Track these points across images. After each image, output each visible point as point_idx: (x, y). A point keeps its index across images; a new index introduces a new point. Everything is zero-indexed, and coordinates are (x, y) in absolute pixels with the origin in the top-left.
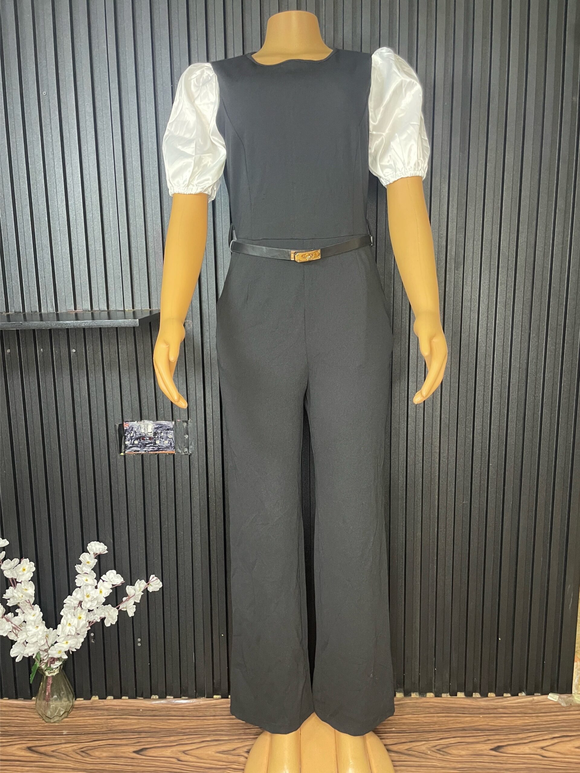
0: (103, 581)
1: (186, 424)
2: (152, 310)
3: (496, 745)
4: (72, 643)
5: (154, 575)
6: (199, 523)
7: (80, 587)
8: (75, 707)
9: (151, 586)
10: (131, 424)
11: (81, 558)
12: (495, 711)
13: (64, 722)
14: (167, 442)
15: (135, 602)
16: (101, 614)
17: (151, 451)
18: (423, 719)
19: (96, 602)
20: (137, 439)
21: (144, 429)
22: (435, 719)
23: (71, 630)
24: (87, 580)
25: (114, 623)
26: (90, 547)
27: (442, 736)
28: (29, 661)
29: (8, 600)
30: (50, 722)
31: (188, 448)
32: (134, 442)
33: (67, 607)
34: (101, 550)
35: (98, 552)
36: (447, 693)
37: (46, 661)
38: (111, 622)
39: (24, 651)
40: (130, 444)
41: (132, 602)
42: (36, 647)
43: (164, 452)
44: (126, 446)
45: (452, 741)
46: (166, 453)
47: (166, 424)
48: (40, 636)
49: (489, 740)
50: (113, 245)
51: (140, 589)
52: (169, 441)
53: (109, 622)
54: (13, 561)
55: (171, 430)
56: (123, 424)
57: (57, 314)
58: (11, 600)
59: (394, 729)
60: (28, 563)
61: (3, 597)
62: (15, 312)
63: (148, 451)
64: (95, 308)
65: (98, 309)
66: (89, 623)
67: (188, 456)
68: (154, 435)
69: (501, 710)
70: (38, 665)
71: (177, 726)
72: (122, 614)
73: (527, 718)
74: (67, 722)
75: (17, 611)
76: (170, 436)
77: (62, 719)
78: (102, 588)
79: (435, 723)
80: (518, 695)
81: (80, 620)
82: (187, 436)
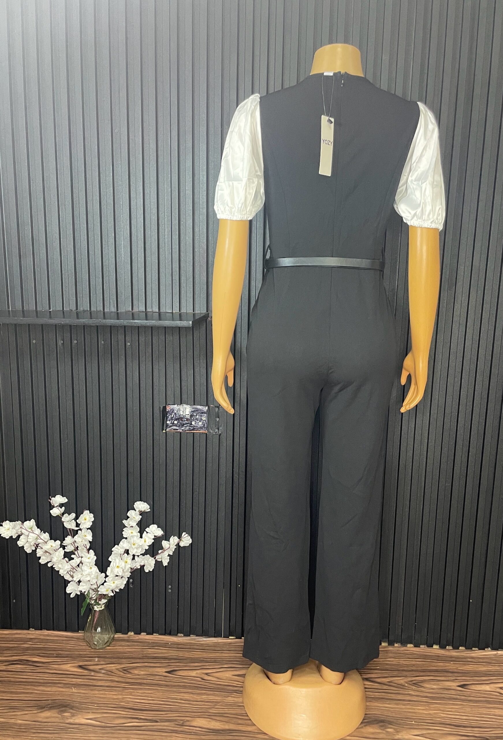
0: (147, 533)
1: (217, 409)
2: (195, 313)
3: (462, 683)
4: (118, 583)
5: (185, 533)
6: (225, 491)
7: (126, 538)
8: (115, 639)
9: (183, 541)
10: (172, 407)
11: (128, 514)
12: (464, 660)
13: (106, 649)
14: (201, 423)
15: (169, 554)
16: (141, 562)
17: (188, 430)
18: (403, 662)
19: (140, 549)
20: (176, 420)
21: (183, 412)
22: (414, 663)
23: (119, 572)
24: (132, 533)
25: (151, 570)
26: (137, 505)
27: (418, 674)
28: (81, 597)
29: (66, 547)
30: (95, 649)
31: (218, 429)
32: (174, 422)
33: (115, 554)
34: (145, 508)
35: (143, 510)
36: (425, 645)
37: (95, 598)
38: (149, 569)
39: (78, 589)
40: (171, 424)
41: (166, 554)
42: (88, 585)
43: (198, 431)
44: (167, 425)
45: (426, 678)
46: (200, 433)
47: (201, 408)
48: (92, 576)
49: (456, 679)
50: (166, 258)
51: (174, 544)
52: (203, 422)
53: (147, 569)
54: (70, 515)
55: (205, 414)
56: (166, 406)
57: (118, 313)
58: (69, 546)
59: (378, 667)
60: (89, 514)
61: (63, 544)
62: (83, 310)
63: (185, 430)
64: (148, 310)
65: (151, 310)
66: (131, 569)
67: (218, 436)
68: (190, 417)
69: (469, 660)
70: (88, 601)
71: (200, 656)
72: (158, 564)
73: (490, 666)
74: (109, 649)
75: (73, 556)
76: (204, 418)
77: (105, 647)
78: (146, 537)
79: (414, 665)
80: (484, 649)
81: (127, 564)
82: (218, 419)
